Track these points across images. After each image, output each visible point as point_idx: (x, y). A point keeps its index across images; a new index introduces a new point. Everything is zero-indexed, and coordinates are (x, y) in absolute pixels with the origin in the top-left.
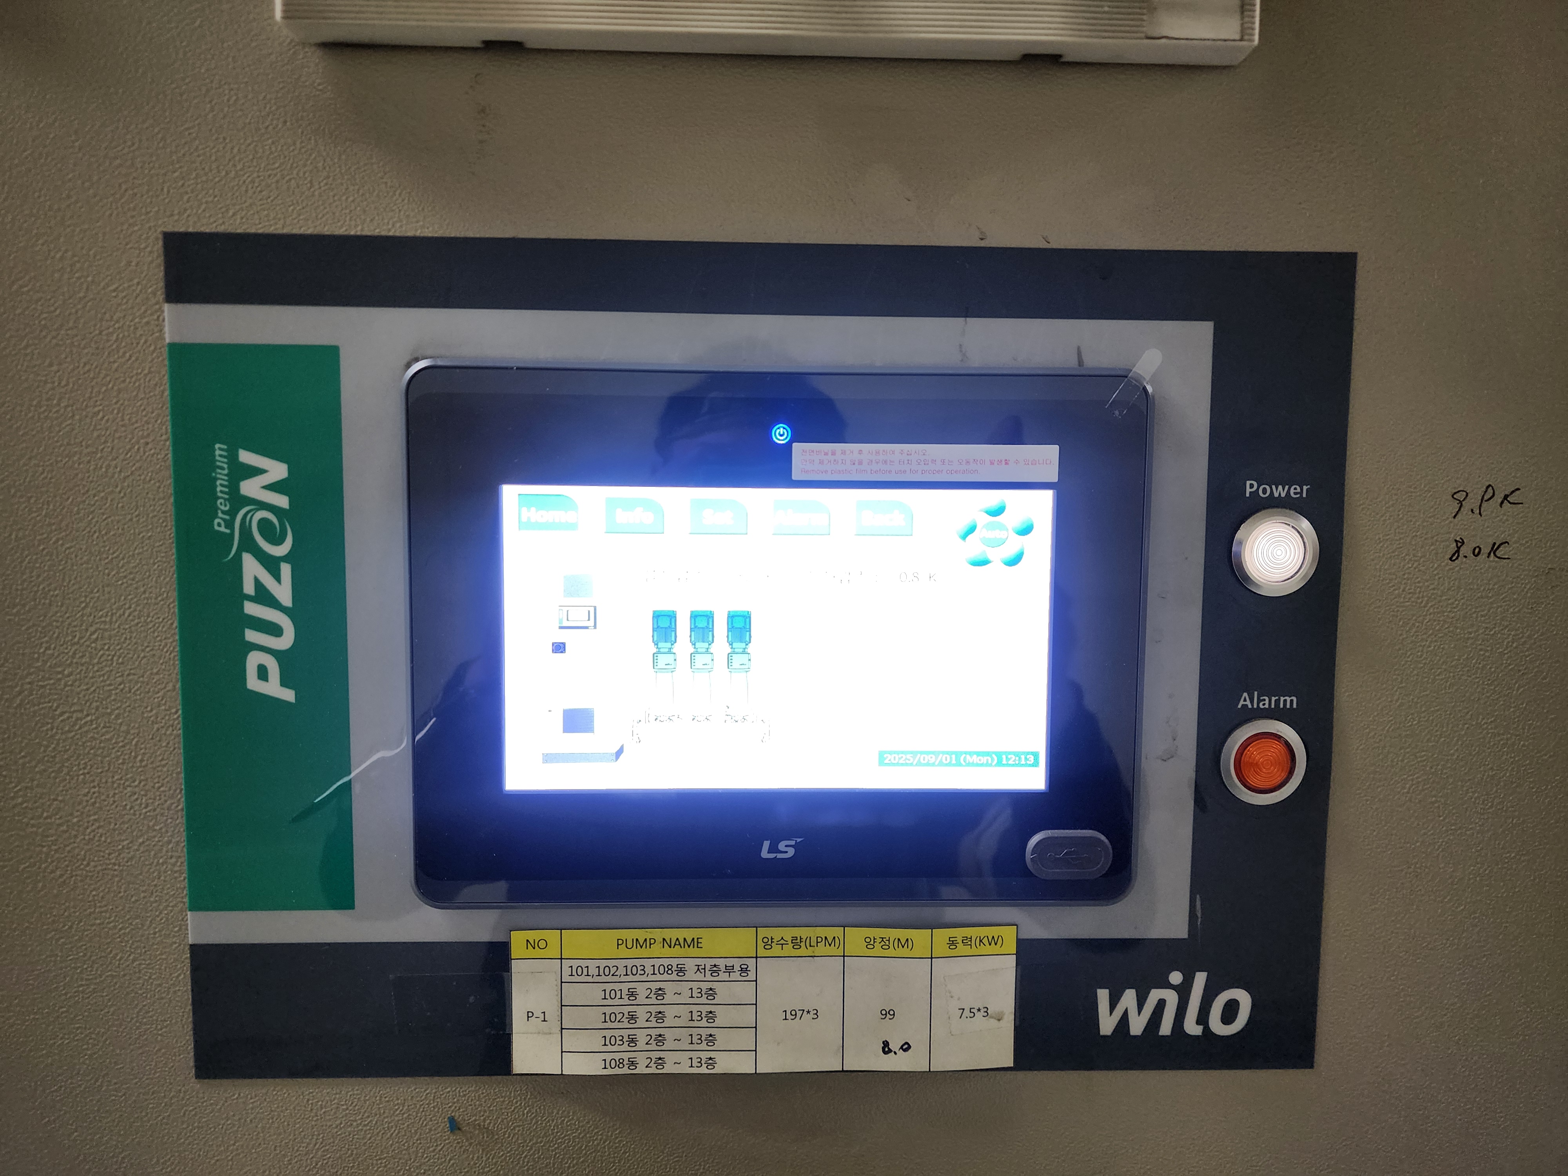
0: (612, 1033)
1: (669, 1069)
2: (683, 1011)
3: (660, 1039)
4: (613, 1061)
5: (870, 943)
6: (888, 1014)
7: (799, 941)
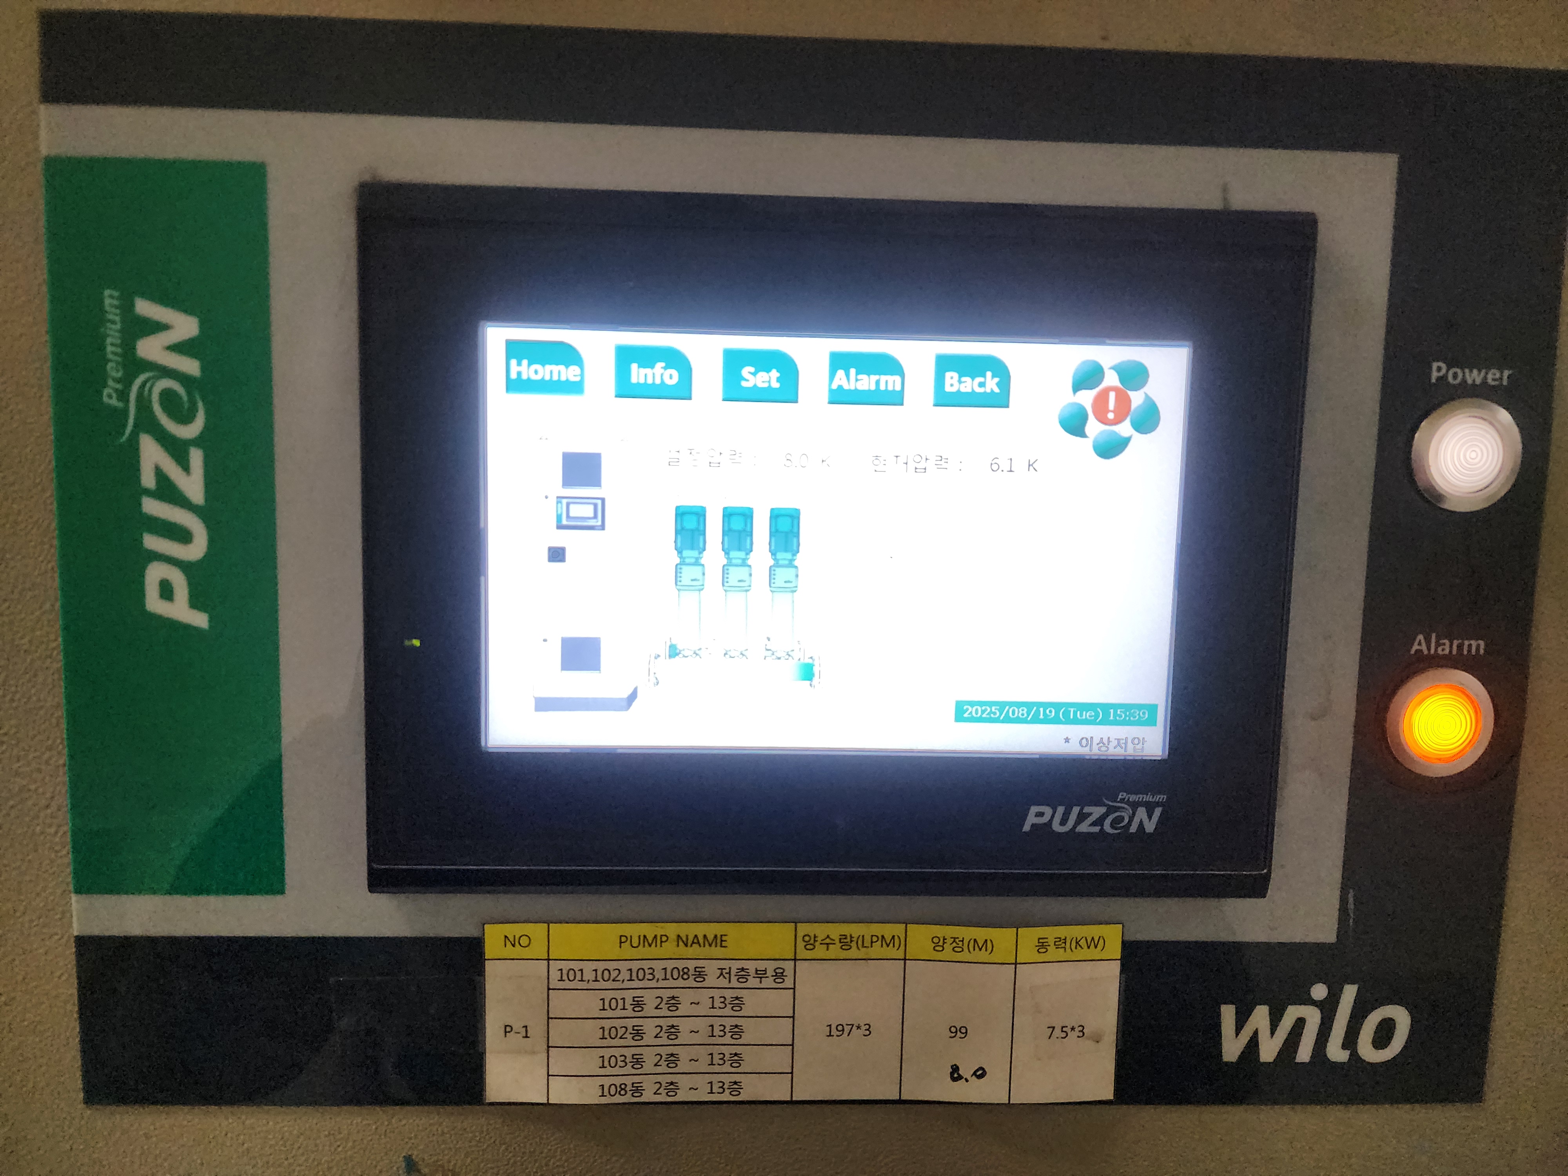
0: (613, 1051)
1: (682, 1096)
2: (702, 1024)
3: (673, 1059)
4: (613, 1087)
5: (938, 944)
6: (959, 1032)
7: (848, 940)
